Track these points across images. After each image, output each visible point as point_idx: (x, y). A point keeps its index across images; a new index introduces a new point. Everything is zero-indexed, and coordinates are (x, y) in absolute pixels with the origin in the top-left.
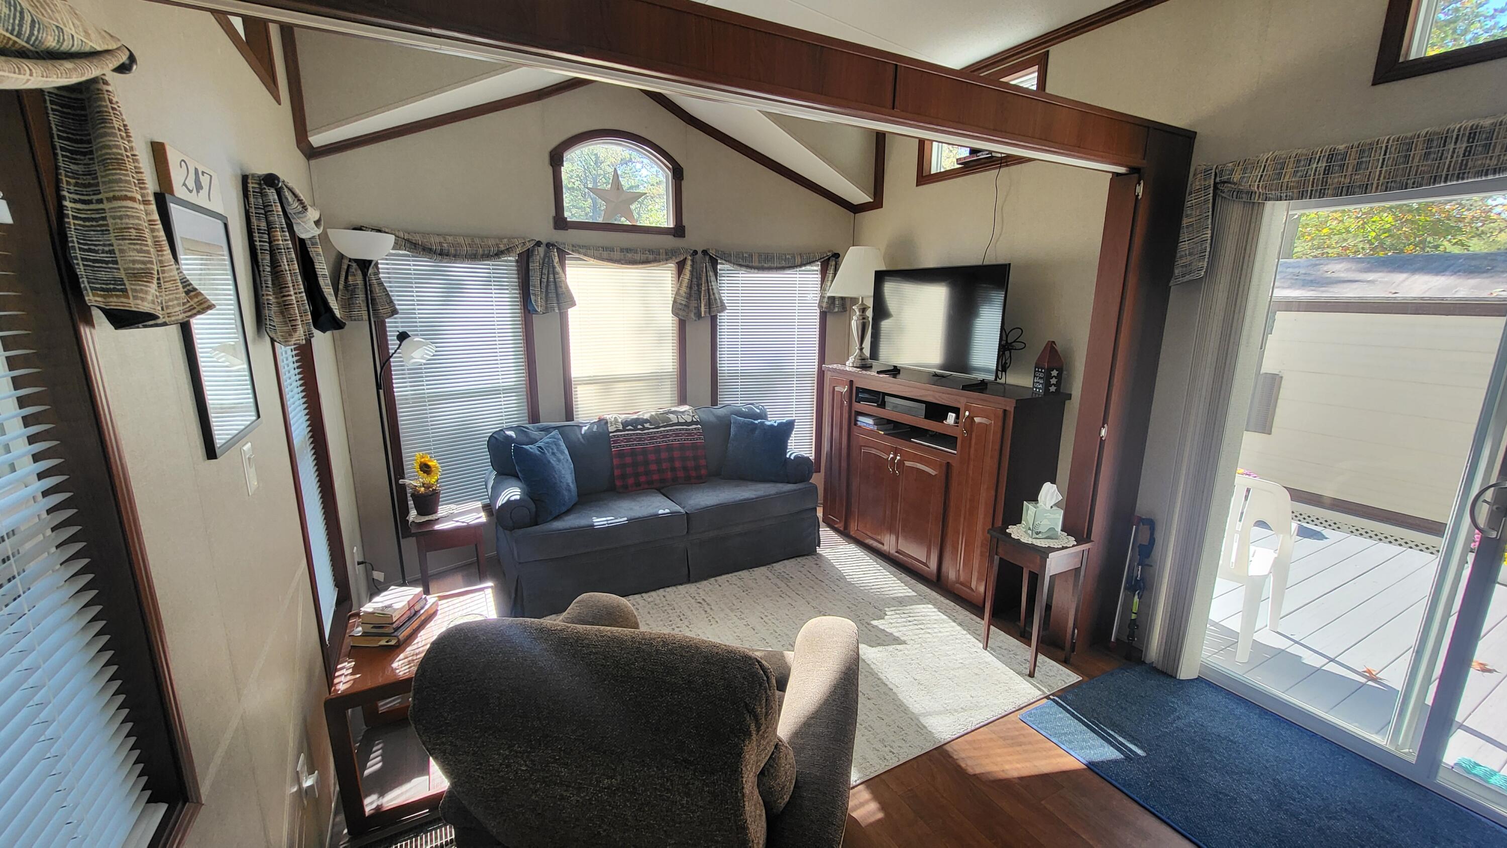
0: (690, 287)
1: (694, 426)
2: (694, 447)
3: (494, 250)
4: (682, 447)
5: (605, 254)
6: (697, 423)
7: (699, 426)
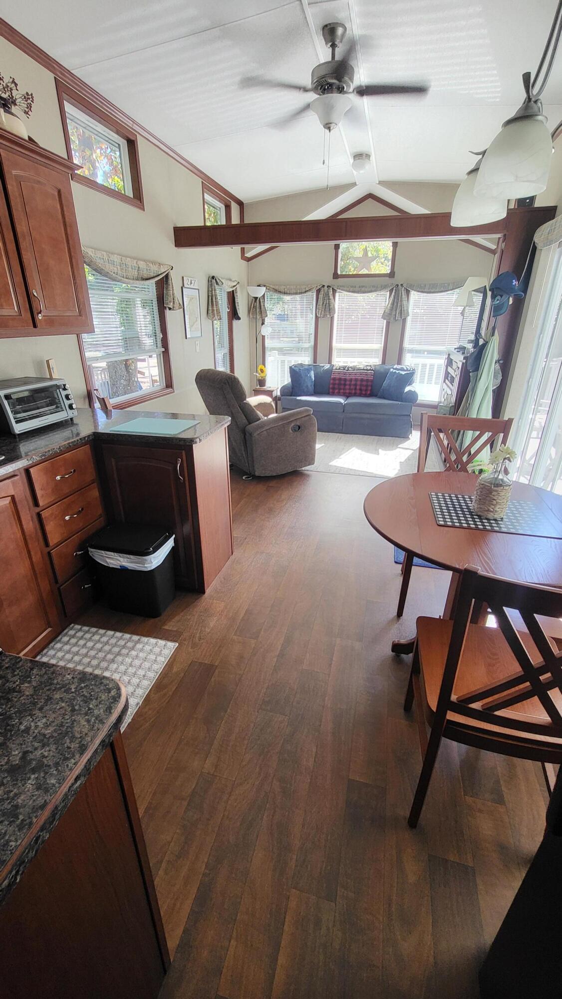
0: (393, 304)
1: (370, 371)
2: (367, 380)
3: (303, 291)
4: (362, 380)
5: (351, 289)
6: (372, 370)
7: (372, 372)
